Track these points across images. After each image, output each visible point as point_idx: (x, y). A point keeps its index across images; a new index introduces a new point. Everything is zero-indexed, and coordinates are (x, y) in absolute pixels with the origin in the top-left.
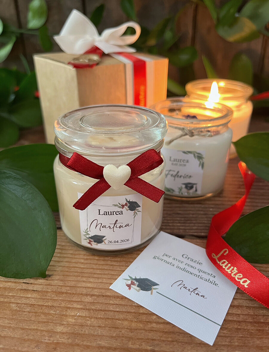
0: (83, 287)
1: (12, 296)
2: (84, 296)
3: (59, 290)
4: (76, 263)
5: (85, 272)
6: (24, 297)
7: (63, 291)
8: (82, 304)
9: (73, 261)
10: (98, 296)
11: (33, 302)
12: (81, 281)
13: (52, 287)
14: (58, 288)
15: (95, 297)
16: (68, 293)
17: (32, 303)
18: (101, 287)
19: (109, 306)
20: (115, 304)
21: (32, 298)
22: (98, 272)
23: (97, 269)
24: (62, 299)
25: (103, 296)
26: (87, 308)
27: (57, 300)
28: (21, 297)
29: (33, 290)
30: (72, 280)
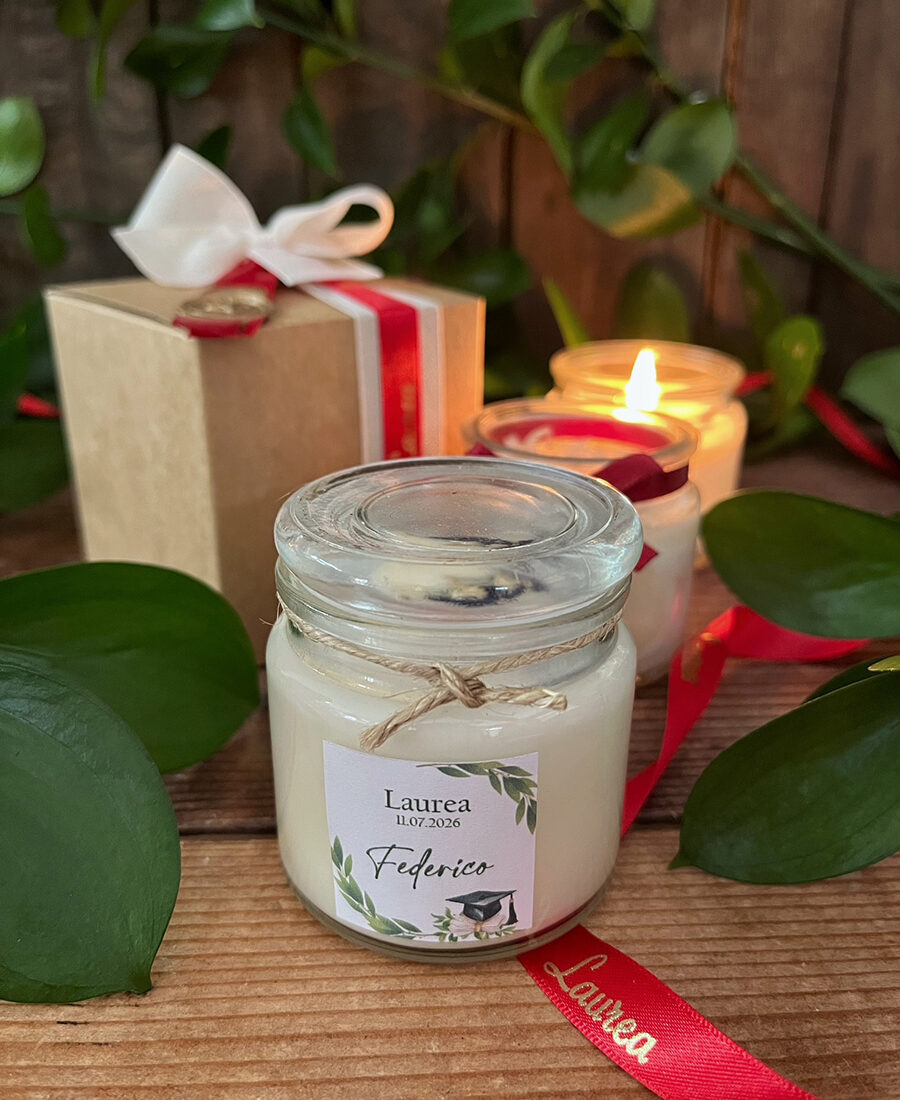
0: (261, 1016)
1: (28, 1067)
2: (266, 1041)
3: (182, 1034)
4: (226, 941)
5: (257, 966)
6: (68, 1067)
7: (195, 1036)
8: (266, 1070)
9: (216, 937)
10: (313, 1038)
11: (104, 1079)
12: (252, 997)
13: (158, 1026)
14: (176, 1028)
15: (305, 1043)
16: (214, 1040)
17: (101, 1084)
18: (316, 1007)
19: (351, 1065)
20: (370, 1058)
21: (97, 1068)
22: (301, 961)
23: (296, 953)
24: (197, 1059)
25: (329, 1036)
26: (284, 1079)
27: (182, 1064)
28: (59, 1068)
29: (94, 1041)
30: (219, 996)
